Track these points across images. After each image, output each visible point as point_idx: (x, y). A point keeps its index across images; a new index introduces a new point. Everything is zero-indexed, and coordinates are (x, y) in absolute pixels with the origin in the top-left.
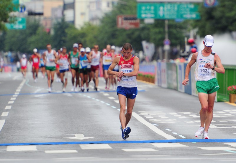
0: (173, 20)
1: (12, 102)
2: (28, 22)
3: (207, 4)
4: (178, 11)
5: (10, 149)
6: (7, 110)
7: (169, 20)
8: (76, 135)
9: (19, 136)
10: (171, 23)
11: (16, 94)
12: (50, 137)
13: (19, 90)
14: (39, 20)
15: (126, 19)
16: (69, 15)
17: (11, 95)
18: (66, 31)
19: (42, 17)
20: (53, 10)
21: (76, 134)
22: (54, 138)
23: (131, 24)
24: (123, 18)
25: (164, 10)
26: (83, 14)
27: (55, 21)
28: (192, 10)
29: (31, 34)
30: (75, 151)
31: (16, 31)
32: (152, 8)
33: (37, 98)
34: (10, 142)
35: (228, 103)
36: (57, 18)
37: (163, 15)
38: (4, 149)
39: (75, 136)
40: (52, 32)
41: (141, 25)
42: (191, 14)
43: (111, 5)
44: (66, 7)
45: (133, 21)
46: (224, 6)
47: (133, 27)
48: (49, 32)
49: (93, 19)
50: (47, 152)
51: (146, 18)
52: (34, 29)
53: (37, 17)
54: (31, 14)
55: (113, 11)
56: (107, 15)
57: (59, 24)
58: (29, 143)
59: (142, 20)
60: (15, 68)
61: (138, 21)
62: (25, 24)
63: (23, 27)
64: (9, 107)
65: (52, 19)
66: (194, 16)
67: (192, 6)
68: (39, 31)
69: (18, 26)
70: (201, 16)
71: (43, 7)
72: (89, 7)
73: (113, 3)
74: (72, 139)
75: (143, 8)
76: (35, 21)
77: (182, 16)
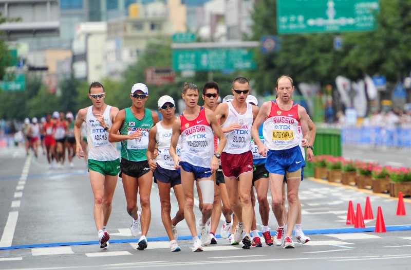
0: (219, 71)
1: (22, 188)
2: (27, 80)
3: (265, 49)
4: (227, 59)
5: (36, 252)
6: (17, 199)
7: (214, 71)
8: (119, 230)
9: (42, 234)
10: (217, 75)
11: (24, 176)
12: (85, 234)
13: (26, 170)
14: (41, 77)
15: (158, 72)
16: (80, 69)
17: (18, 177)
18: (78, 89)
19: (44, 73)
20: (59, 63)
21: (119, 228)
22: (90, 234)
23: (164, 78)
24: (154, 70)
25: (208, 59)
26: (98, 67)
27: (61, 78)
28: (245, 58)
29: (30, 96)
30: (127, 253)
31: (10, 92)
32: (193, 56)
33: (54, 181)
34: (32, 243)
35: (312, 179)
36: (64, 74)
37: (208, 66)
38: (29, 253)
39: (118, 232)
40: (59, 93)
41: (177, 80)
42: (244, 62)
43: (135, 54)
44: (76, 58)
45: (167, 75)
46: (288, 51)
47: (166, 82)
48: (54, 93)
49: (112, 73)
50: (89, 255)
51: (184, 70)
52: (34, 88)
53: (38, 73)
54: (32, 69)
55: (139, 63)
56: (131, 68)
57: (67, 81)
58: (59, 243)
59: (179, 73)
60: (12, 142)
61: (172, 74)
62: (23, 83)
63: (21, 87)
64: (19, 195)
65: (56, 75)
66: (248, 65)
67: (245, 52)
68: (42, 91)
69: (15, 86)
70: (258, 65)
71: (45, 60)
72: (105, 57)
73: (138, 51)
74: (116, 236)
75: (181, 57)
76: (36, 78)
77: (231, 66)
